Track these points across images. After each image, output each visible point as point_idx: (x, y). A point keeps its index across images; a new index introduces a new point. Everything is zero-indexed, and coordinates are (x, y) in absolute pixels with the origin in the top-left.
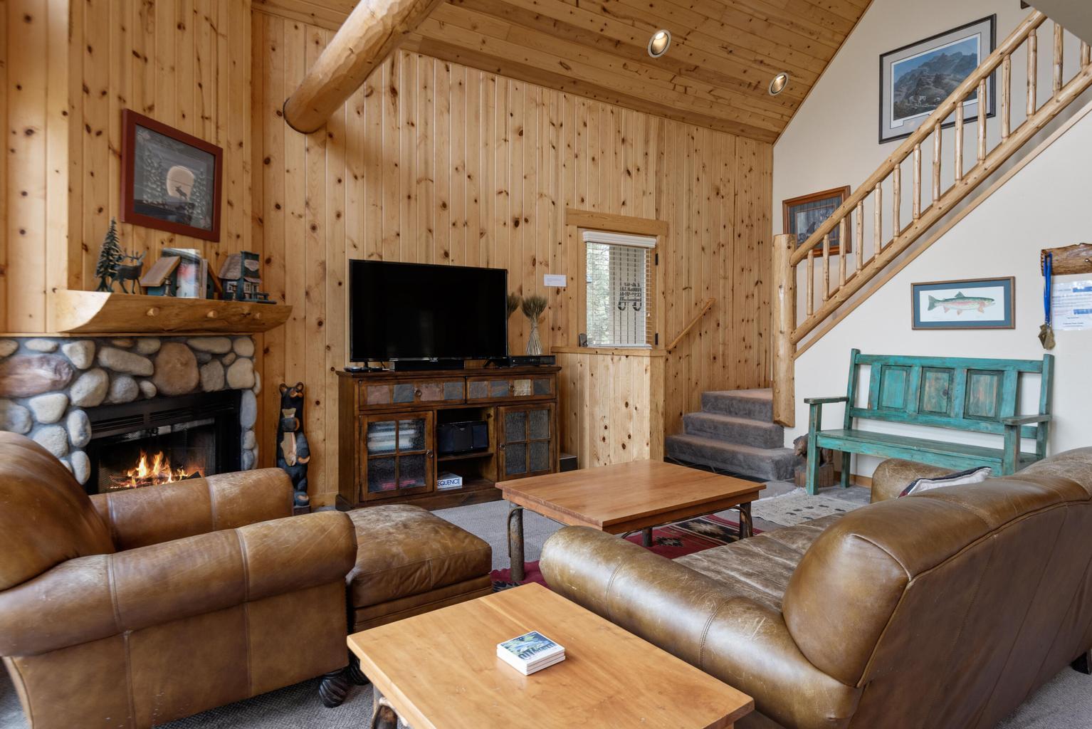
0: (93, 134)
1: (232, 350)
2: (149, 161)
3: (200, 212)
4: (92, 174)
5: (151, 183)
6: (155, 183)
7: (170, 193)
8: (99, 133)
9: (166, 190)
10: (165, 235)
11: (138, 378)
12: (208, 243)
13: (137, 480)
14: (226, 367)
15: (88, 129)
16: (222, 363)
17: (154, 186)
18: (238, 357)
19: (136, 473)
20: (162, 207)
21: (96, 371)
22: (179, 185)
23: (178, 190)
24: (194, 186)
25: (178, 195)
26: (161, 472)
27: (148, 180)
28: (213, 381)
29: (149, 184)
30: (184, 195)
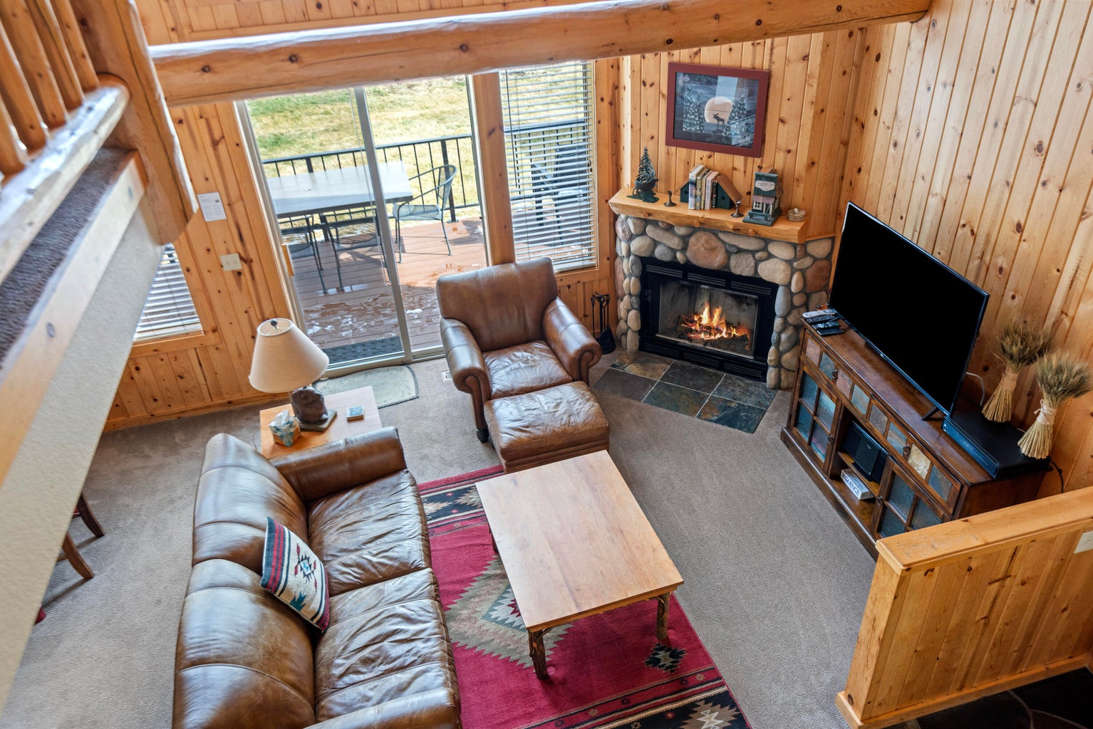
0: (648, 86)
1: (765, 249)
2: (689, 98)
3: (738, 133)
4: (647, 114)
5: (690, 115)
6: (693, 114)
7: (707, 120)
8: (652, 85)
9: (704, 118)
10: (706, 153)
11: (674, 251)
12: (750, 159)
13: (700, 325)
14: (757, 263)
15: (644, 84)
16: (754, 257)
17: (693, 117)
18: (770, 256)
19: (700, 319)
20: (699, 132)
21: (645, 237)
22: (716, 113)
23: (716, 117)
24: (733, 111)
25: (716, 121)
26: (718, 325)
27: (687, 113)
28: (742, 267)
29: (688, 115)
30: (723, 120)
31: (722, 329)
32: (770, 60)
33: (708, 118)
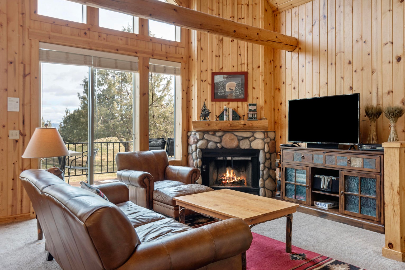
0: (203, 81)
1: (253, 136)
2: (220, 84)
3: (239, 93)
4: (203, 92)
5: (220, 89)
6: (221, 89)
7: (227, 91)
8: (205, 81)
9: (226, 90)
10: (227, 103)
11: (216, 143)
12: (244, 103)
13: (226, 177)
14: (251, 142)
15: (202, 81)
16: (249, 140)
17: (221, 90)
18: (255, 139)
19: (226, 175)
20: (224, 95)
21: (204, 140)
22: (230, 88)
23: (230, 89)
24: (236, 86)
25: (230, 91)
26: (233, 176)
27: (219, 89)
28: (245, 145)
29: (220, 90)
30: (233, 90)
31: (234, 178)
32: (247, 68)
33: (227, 89)
